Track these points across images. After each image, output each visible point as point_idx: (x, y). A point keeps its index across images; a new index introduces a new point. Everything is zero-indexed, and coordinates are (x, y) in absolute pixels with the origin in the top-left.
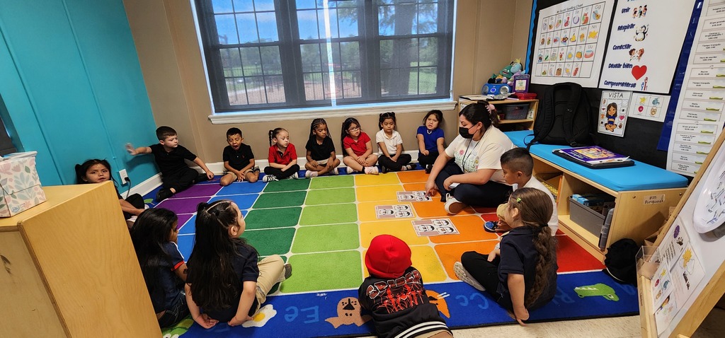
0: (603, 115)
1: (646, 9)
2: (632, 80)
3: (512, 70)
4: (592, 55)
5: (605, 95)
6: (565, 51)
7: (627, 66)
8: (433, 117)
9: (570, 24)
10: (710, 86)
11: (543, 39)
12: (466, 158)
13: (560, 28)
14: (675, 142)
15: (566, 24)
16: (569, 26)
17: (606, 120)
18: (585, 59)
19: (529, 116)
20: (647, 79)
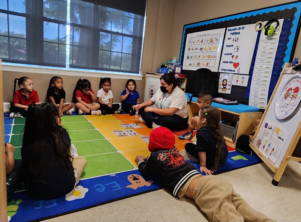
0: (221, 85)
1: (238, 39)
2: (233, 69)
3: (172, 62)
4: (215, 57)
5: (221, 75)
6: (201, 54)
7: (231, 62)
8: (131, 83)
9: (204, 42)
10: (264, 71)
11: (190, 48)
12: (162, 102)
13: (199, 43)
14: (252, 95)
15: (202, 42)
16: (203, 43)
17: (222, 87)
18: (211, 59)
19: (182, 86)
20: (239, 68)
